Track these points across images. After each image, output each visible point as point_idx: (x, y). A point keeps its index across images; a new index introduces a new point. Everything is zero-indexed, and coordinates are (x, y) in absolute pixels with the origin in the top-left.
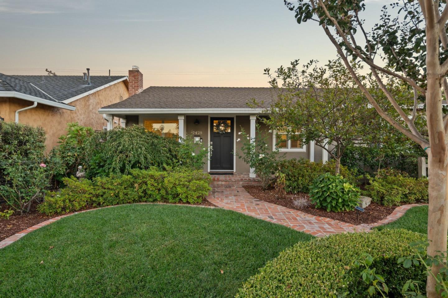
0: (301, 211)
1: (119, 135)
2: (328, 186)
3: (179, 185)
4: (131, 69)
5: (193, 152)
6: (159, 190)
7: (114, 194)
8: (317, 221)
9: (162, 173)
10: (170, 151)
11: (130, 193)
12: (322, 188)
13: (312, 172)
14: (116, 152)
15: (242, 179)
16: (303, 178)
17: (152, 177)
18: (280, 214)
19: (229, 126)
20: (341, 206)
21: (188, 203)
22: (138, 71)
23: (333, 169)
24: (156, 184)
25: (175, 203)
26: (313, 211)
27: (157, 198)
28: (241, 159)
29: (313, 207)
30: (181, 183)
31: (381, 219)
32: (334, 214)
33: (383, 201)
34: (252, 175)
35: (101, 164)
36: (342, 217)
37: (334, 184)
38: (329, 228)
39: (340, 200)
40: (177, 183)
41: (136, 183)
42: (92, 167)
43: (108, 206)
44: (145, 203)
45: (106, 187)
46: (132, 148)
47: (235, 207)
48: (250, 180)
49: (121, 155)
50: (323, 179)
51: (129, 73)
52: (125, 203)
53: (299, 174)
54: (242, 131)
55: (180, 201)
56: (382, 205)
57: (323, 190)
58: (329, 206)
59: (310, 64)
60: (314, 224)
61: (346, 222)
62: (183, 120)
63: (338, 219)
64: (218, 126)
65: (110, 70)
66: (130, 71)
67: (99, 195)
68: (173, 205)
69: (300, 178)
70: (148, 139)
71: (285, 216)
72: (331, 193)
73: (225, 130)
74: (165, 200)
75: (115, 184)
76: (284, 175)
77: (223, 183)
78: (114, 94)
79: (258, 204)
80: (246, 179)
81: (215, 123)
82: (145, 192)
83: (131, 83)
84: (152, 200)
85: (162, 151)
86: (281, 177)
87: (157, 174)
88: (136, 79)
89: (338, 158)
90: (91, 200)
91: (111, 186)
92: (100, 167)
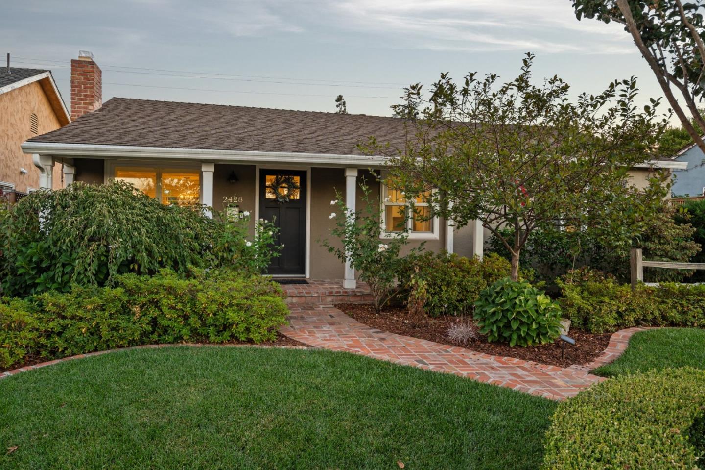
0: (465, 347)
2: (511, 300)
3: (231, 305)
4: (77, 59)
6: (186, 317)
7: (88, 329)
8: (501, 365)
9: (187, 282)
11: (123, 325)
12: (502, 304)
13: (464, 277)
14: (82, 238)
15: (331, 292)
16: (448, 287)
17: (170, 290)
18: (434, 355)
19: (296, 188)
20: (534, 335)
21: (250, 341)
22: (92, 63)
23: (499, 270)
24: (179, 306)
25: (222, 343)
26: (485, 346)
27: (182, 333)
28: (334, 252)
29: (483, 339)
30: (235, 302)
31: (598, 356)
32: (522, 350)
33: (587, 324)
34: (350, 284)
35: (44, 265)
36: (536, 355)
37: (522, 298)
38: (527, 375)
39: (534, 326)
40: (226, 301)
41: (135, 304)
42: (21, 271)
43: (73, 354)
44: (157, 346)
45: (69, 314)
46: (119, 230)
47: (346, 347)
48: (346, 293)
49: (94, 245)
50: (502, 289)
51: (72, 66)
52: (113, 348)
53: (443, 280)
54: (337, 199)
55: (234, 338)
56: (588, 331)
57: (505, 308)
58: (515, 337)
59: (491, 81)
60: (499, 370)
61: (546, 363)
62: (212, 174)
63: (531, 359)
64: (275, 188)
65: (8, 55)
66: (73, 61)
67: (53, 332)
68: (217, 346)
69: (444, 288)
70: (147, 212)
71: (444, 358)
72: (519, 313)
73: (288, 195)
74: (199, 337)
75: (89, 307)
76: (424, 283)
77: (295, 300)
78: (20, 108)
79: (384, 339)
80: (340, 292)
81: (270, 180)
82: (154, 322)
83: (76, 87)
84: (171, 338)
85: (181, 237)
86: (420, 286)
87: (183, 284)
88: (88, 79)
89: (516, 251)
90: (37, 343)
91: (80, 313)
92: (40, 270)
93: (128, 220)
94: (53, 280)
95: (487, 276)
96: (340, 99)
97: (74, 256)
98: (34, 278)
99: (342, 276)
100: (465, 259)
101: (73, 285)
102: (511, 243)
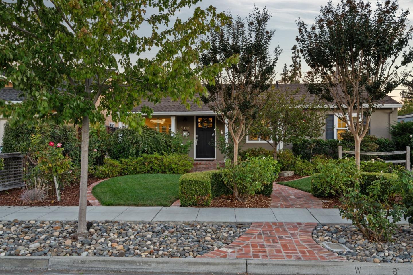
1: (132, 132)
3: (173, 163)
5: (182, 143)
6: (160, 167)
7: (134, 169)
9: (161, 156)
10: (166, 142)
11: (143, 168)
14: (132, 143)
17: (156, 158)
19: (211, 123)
24: (158, 163)
35: (121, 151)
40: (172, 162)
41: (146, 162)
42: (115, 153)
43: (130, 175)
44: (152, 175)
45: (129, 164)
46: (142, 140)
49: (135, 145)
52: (140, 174)
55: (174, 173)
62: (174, 120)
67: (125, 169)
70: (151, 135)
73: (208, 126)
74: (164, 172)
75: (134, 162)
80: (222, 164)
81: (200, 120)
82: (151, 167)
84: (156, 172)
85: (161, 142)
87: (159, 157)
90: (121, 172)
91: (131, 164)
92: (121, 153)
93: (145, 137)
94: (124, 155)
97: (130, 148)
98: (119, 155)
101: (130, 157)
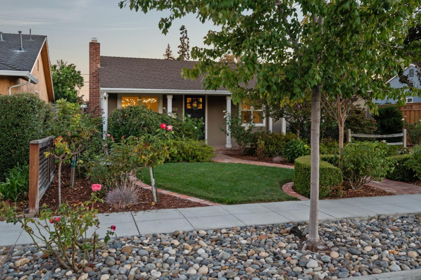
0: (280, 164)
2: (295, 146)
4: (91, 41)
6: (180, 154)
12: (292, 148)
13: (278, 141)
15: (221, 149)
17: (174, 144)
26: (286, 163)
28: (224, 132)
29: (286, 161)
30: (198, 148)
34: (229, 146)
37: (299, 145)
40: (194, 148)
48: (228, 150)
50: (292, 143)
51: (90, 45)
53: (269, 143)
55: (198, 161)
62: (171, 99)
64: (191, 103)
65: (30, 30)
66: (90, 43)
68: (192, 164)
69: (270, 146)
72: (298, 151)
76: (263, 142)
83: (92, 55)
84: (176, 161)
86: (261, 143)
88: (97, 51)
89: (298, 130)
95: (287, 141)
96: (183, 28)
99: (225, 143)
100: (278, 134)
102: (296, 127)
